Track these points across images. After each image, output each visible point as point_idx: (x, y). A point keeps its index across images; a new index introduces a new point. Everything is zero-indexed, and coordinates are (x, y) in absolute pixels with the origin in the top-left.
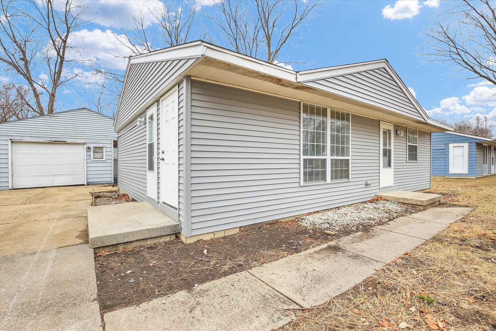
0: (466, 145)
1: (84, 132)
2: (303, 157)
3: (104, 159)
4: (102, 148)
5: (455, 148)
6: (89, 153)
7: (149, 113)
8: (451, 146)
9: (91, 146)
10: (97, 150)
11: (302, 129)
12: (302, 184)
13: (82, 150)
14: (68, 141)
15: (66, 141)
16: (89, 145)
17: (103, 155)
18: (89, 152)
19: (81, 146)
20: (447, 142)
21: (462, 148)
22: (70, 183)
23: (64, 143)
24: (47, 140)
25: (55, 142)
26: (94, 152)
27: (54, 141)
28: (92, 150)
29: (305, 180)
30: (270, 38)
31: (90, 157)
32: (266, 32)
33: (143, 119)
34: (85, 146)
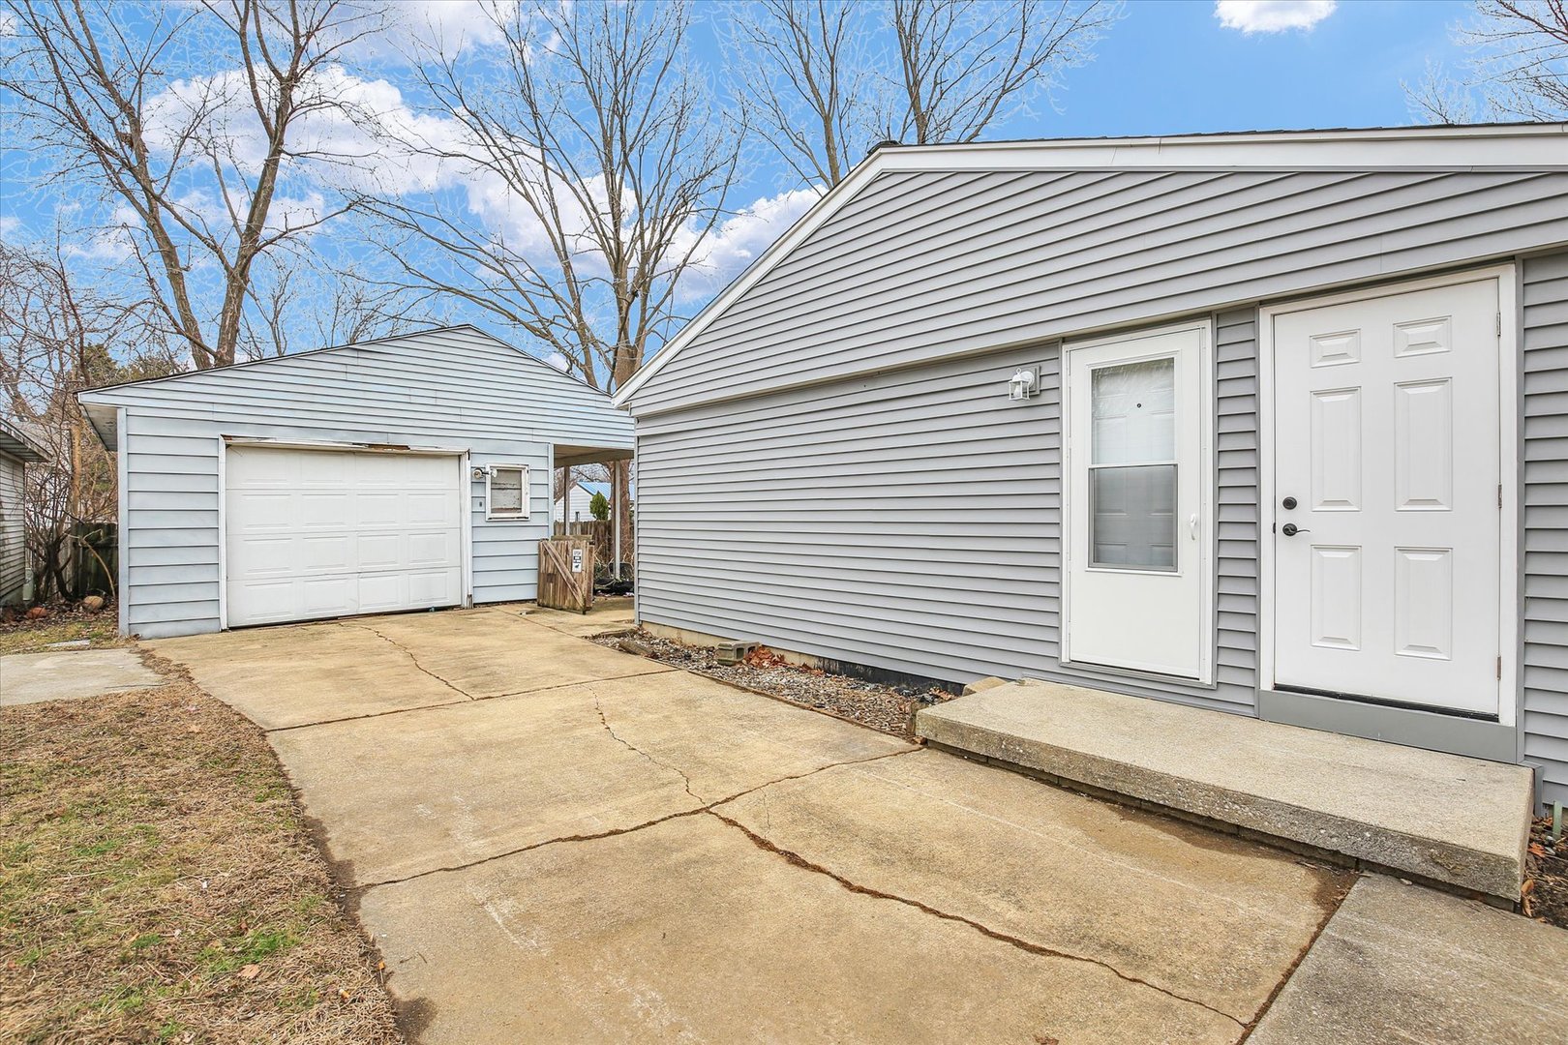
1: (464, 412)
3: (526, 511)
4: (518, 474)
6: (479, 493)
9: (488, 464)
10: (503, 479)
13: (454, 480)
14: (416, 444)
15: (407, 447)
16: (479, 462)
17: (520, 499)
18: (480, 487)
19: (451, 466)
22: (415, 601)
23: (401, 452)
24: (350, 440)
25: (373, 450)
26: (495, 486)
27: (370, 446)
28: (489, 480)
31: (481, 505)
34: (467, 464)
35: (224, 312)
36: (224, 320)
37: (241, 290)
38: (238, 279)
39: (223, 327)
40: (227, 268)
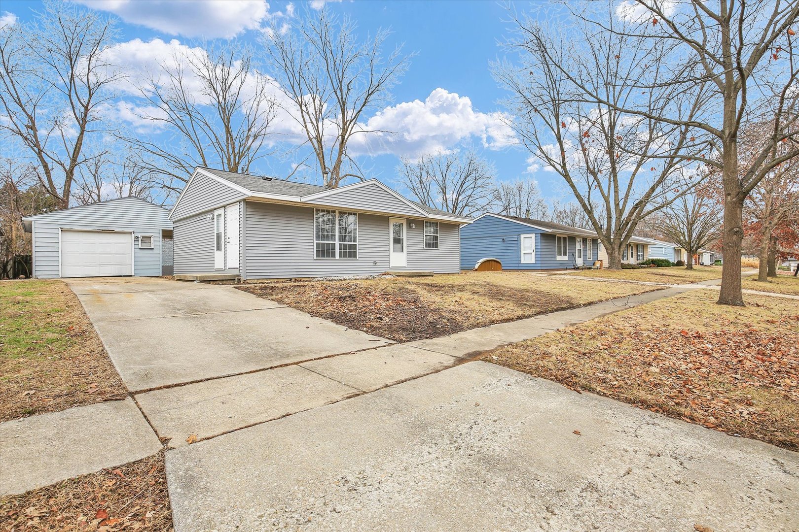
0: (533, 236)
1: (133, 221)
2: (315, 242)
4: (151, 238)
5: (526, 239)
7: (216, 213)
8: (522, 236)
9: (139, 235)
10: (145, 240)
11: (315, 225)
12: (315, 258)
13: (129, 240)
14: (116, 230)
15: (114, 231)
16: (137, 235)
18: (137, 242)
19: (128, 236)
20: (518, 233)
21: (530, 239)
22: (117, 273)
23: (112, 232)
24: (96, 229)
25: (104, 231)
26: (142, 241)
28: (140, 239)
29: (318, 256)
30: (344, 103)
31: (137, 247)
32: (340, 97)
33: (211, 216)
34: (133, 235)
35: (65, 185)
36: (65, 188)
37: (71, 178)
38: (70, 174)
39: (64, 190)
40: (65, 170)
